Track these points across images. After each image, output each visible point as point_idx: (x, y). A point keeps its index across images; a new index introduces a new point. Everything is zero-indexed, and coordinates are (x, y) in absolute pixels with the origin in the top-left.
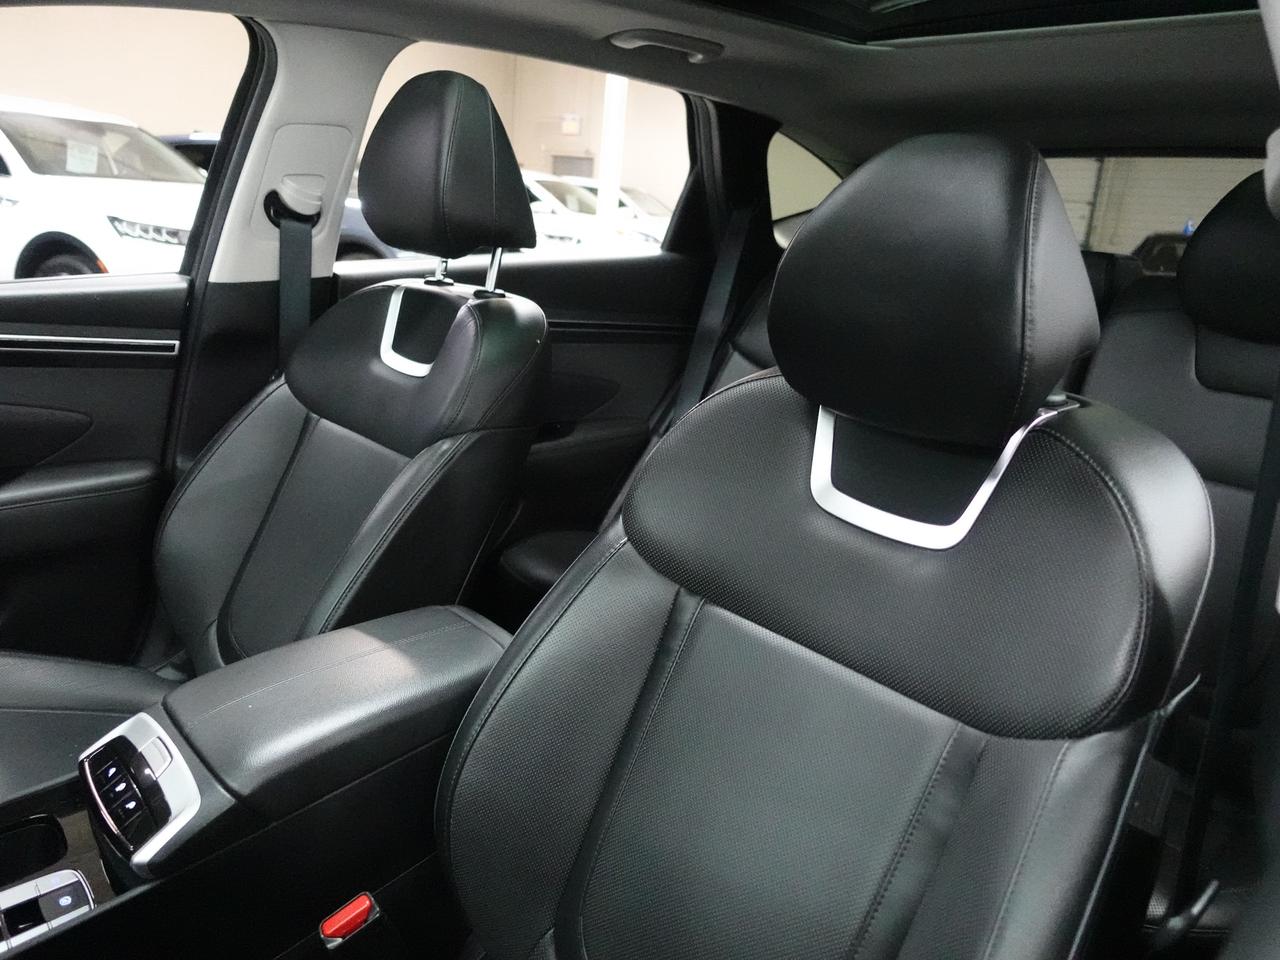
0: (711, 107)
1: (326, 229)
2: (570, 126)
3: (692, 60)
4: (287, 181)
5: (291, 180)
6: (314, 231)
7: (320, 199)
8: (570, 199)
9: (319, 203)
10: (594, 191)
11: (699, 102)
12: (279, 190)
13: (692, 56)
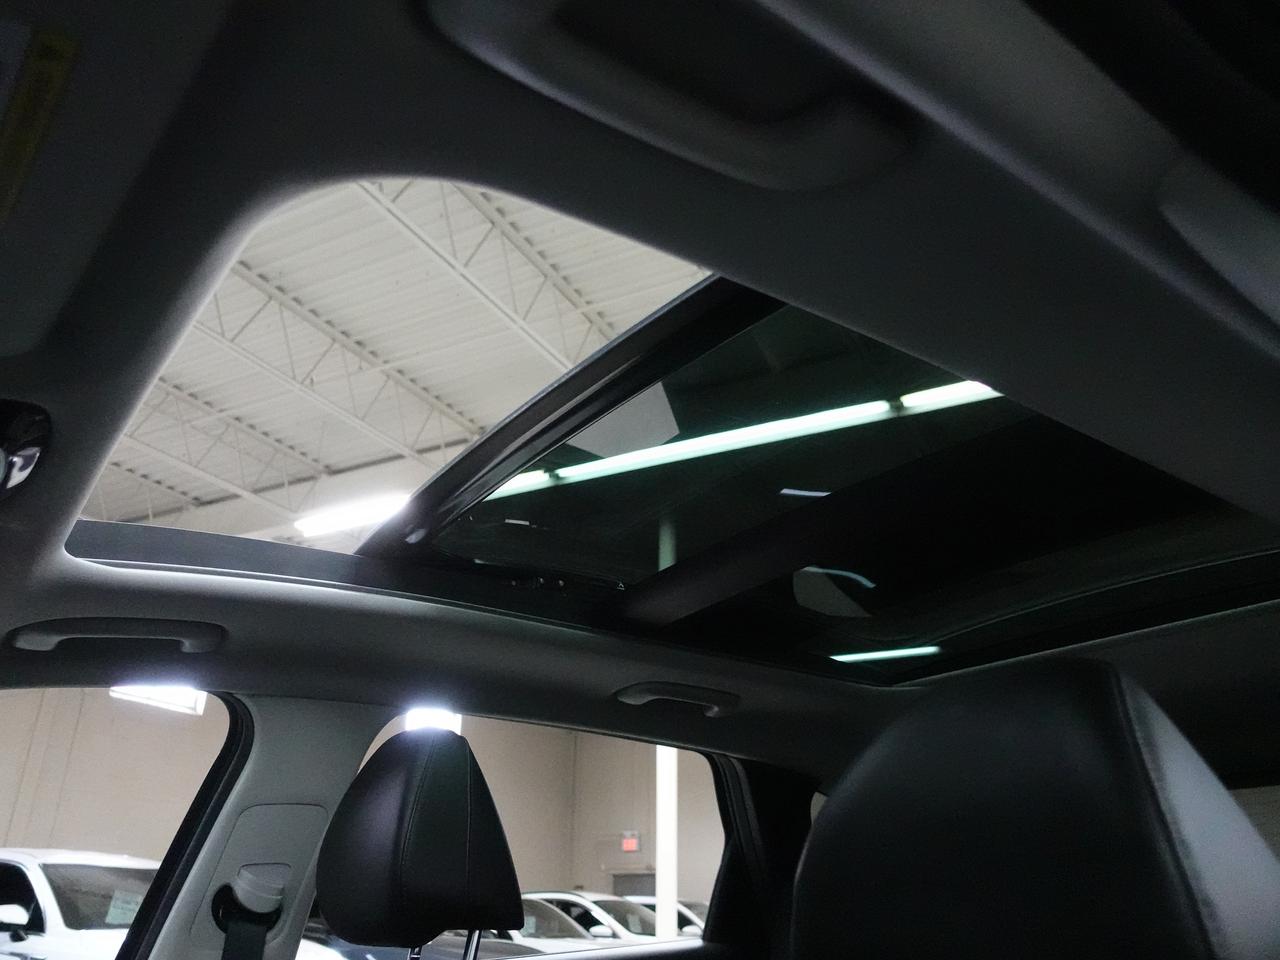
0: (739, 767)
1: (286, 930)
2: (630, 844)
3: (710, 714)
4: (245, 873)
5: (250, 872)
6: (269, 936)
7: (282, 892)
8: (632, 920)
9: (279, 897)
10: (652, 907)
11: (723, 760)
12: (232, 885)
13: (710, 708)
